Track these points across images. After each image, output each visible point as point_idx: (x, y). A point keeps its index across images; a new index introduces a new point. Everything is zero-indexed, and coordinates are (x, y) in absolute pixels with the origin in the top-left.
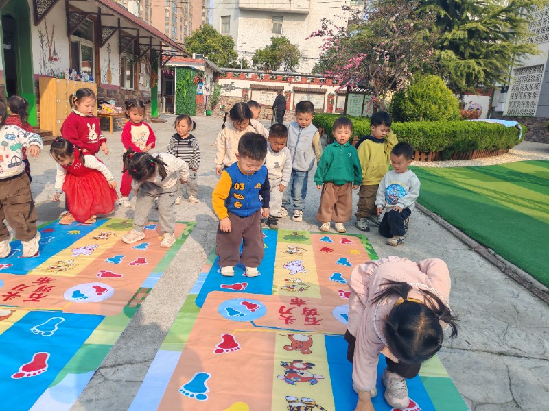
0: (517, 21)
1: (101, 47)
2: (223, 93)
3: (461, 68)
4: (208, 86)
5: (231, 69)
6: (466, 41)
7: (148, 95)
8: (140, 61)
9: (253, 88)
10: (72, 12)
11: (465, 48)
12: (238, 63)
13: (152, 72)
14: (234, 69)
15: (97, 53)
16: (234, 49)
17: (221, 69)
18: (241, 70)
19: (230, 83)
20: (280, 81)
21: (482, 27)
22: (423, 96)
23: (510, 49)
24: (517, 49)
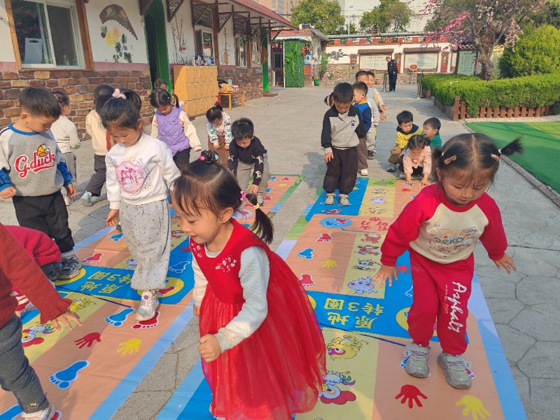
2: (331, 61)
4: (316, 55)
5: (338, 36)
7: (260, 71)
8: (251, 40)
9: (362, 53)
12: (345, 29)
13: (262, 49)
15: (216, 38)
16: (341, 14)
17: (329, 36)
18: (349, 35)
19: (337, 51)
20: (388, 44)
22: (534, 49)
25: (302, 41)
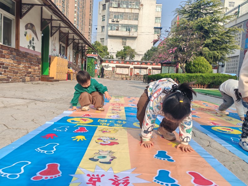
0: (231, 37)
1: (68, 46)
3: (211, 54)
4: (99, 65)
5: (107, 59)
6: (212, 44)
7: (80, 67)
8: (79, 53)
9: (117, 67)
10: (61, 33)
11: (211, 47)
12: (110, 57)
13: (82, 58)
14: (108, 59)
15: (67, 49)
16: (108, 51)
17: (103, 59)
18: (111, 59)
19: (107, 65)
20: (128, 64)
21: (218, 39)
22: (198, 64)
23: (229, 47)
24: (231, 47)
25: (95, 59)
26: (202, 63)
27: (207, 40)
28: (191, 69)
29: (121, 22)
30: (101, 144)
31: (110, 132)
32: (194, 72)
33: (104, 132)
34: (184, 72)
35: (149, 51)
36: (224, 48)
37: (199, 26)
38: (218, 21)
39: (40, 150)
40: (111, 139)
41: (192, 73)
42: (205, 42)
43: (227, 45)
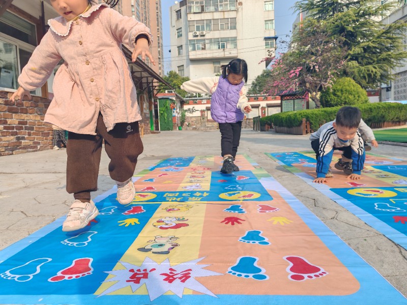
0: (394, 38)
2: (188, 114)
3: (363, 72)
4: (178, 110)
5: (191, 99)
6: (362, 55)
8: (143, 93)
9: (208, 109)
11: (362, 59)
13: (149, 100)
14: (193, 98)
17: (185, 98)
18: (198, 98)
19: (191, 108)
21: (372, 44)
22: (342, 91)
23: (393, 56)
24: (398, 56)
25: (171, 99)
26: (348, 88)
27: (353, 49)
28: (331, 99)
29: (209, 35)
30: (161, 228)
31: (179, 209)
32: (336, 105)
33: (170, 210)
34: (319, 107)
35: (258, 77)
36: (384, 59)
37: (338, 26)
38: (370, 14)
39: (68, 242)
40: (179, 220)
41: (333, 106)
42: (351, 52)
43: (389, 53)
